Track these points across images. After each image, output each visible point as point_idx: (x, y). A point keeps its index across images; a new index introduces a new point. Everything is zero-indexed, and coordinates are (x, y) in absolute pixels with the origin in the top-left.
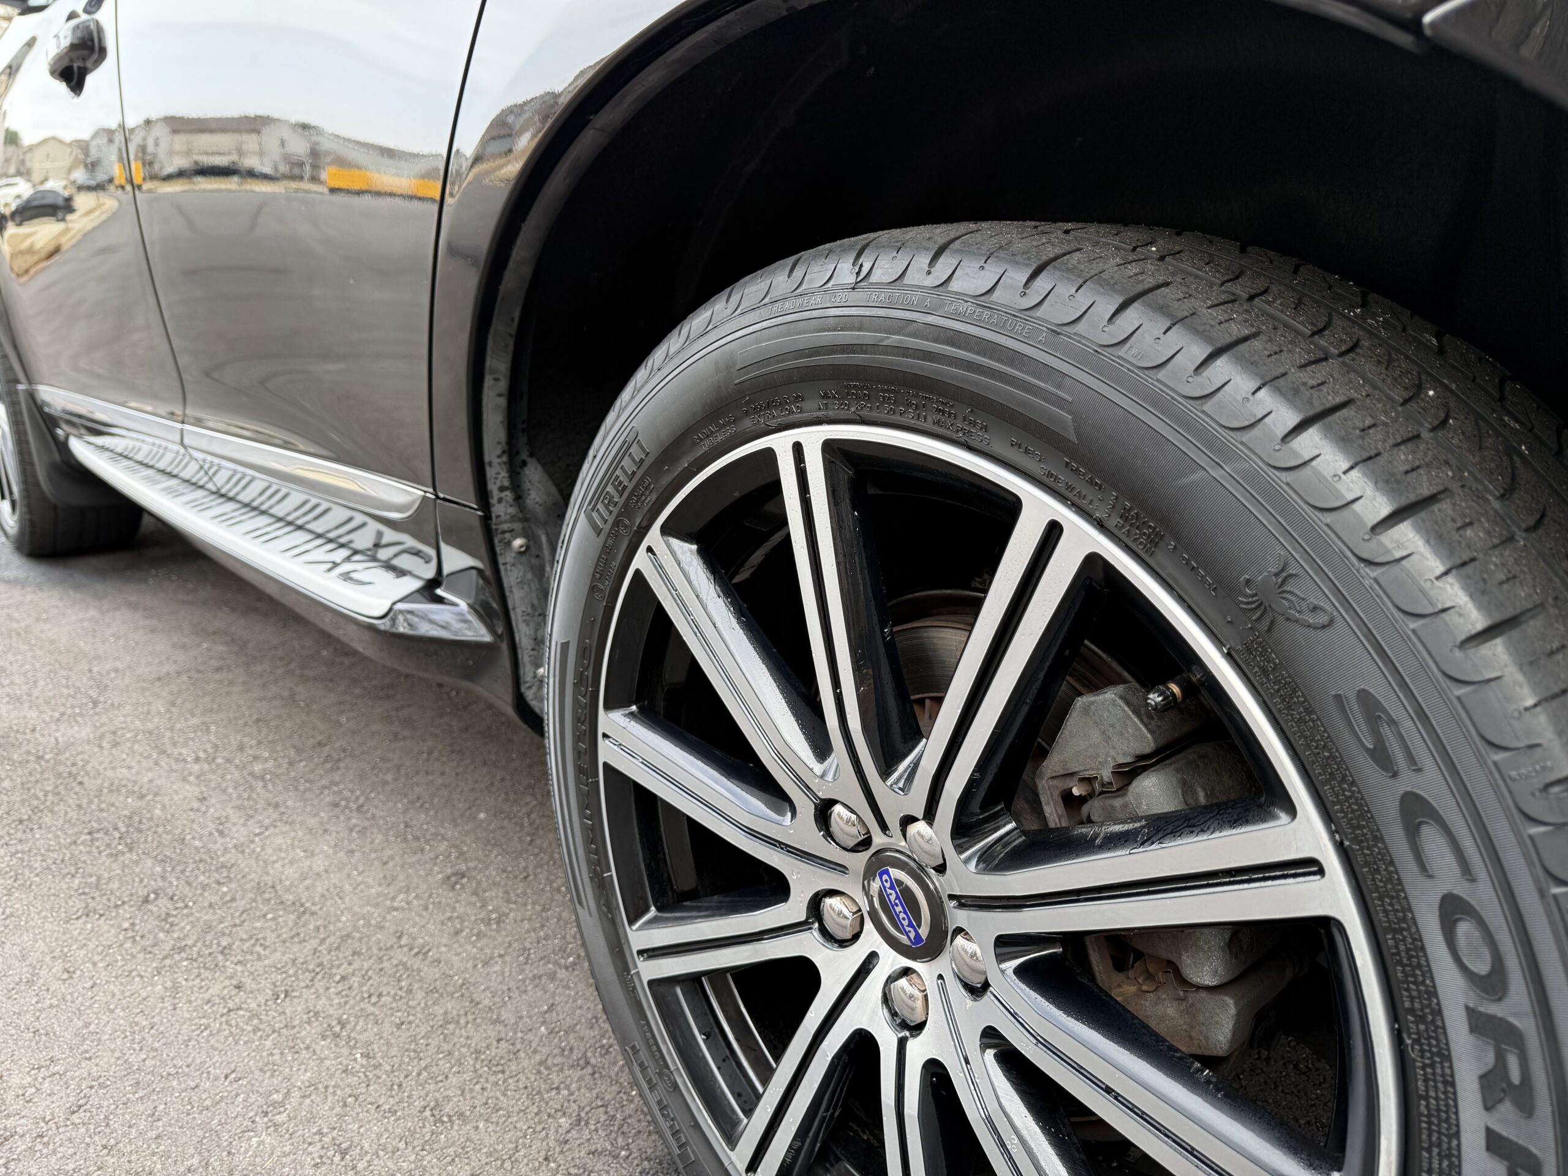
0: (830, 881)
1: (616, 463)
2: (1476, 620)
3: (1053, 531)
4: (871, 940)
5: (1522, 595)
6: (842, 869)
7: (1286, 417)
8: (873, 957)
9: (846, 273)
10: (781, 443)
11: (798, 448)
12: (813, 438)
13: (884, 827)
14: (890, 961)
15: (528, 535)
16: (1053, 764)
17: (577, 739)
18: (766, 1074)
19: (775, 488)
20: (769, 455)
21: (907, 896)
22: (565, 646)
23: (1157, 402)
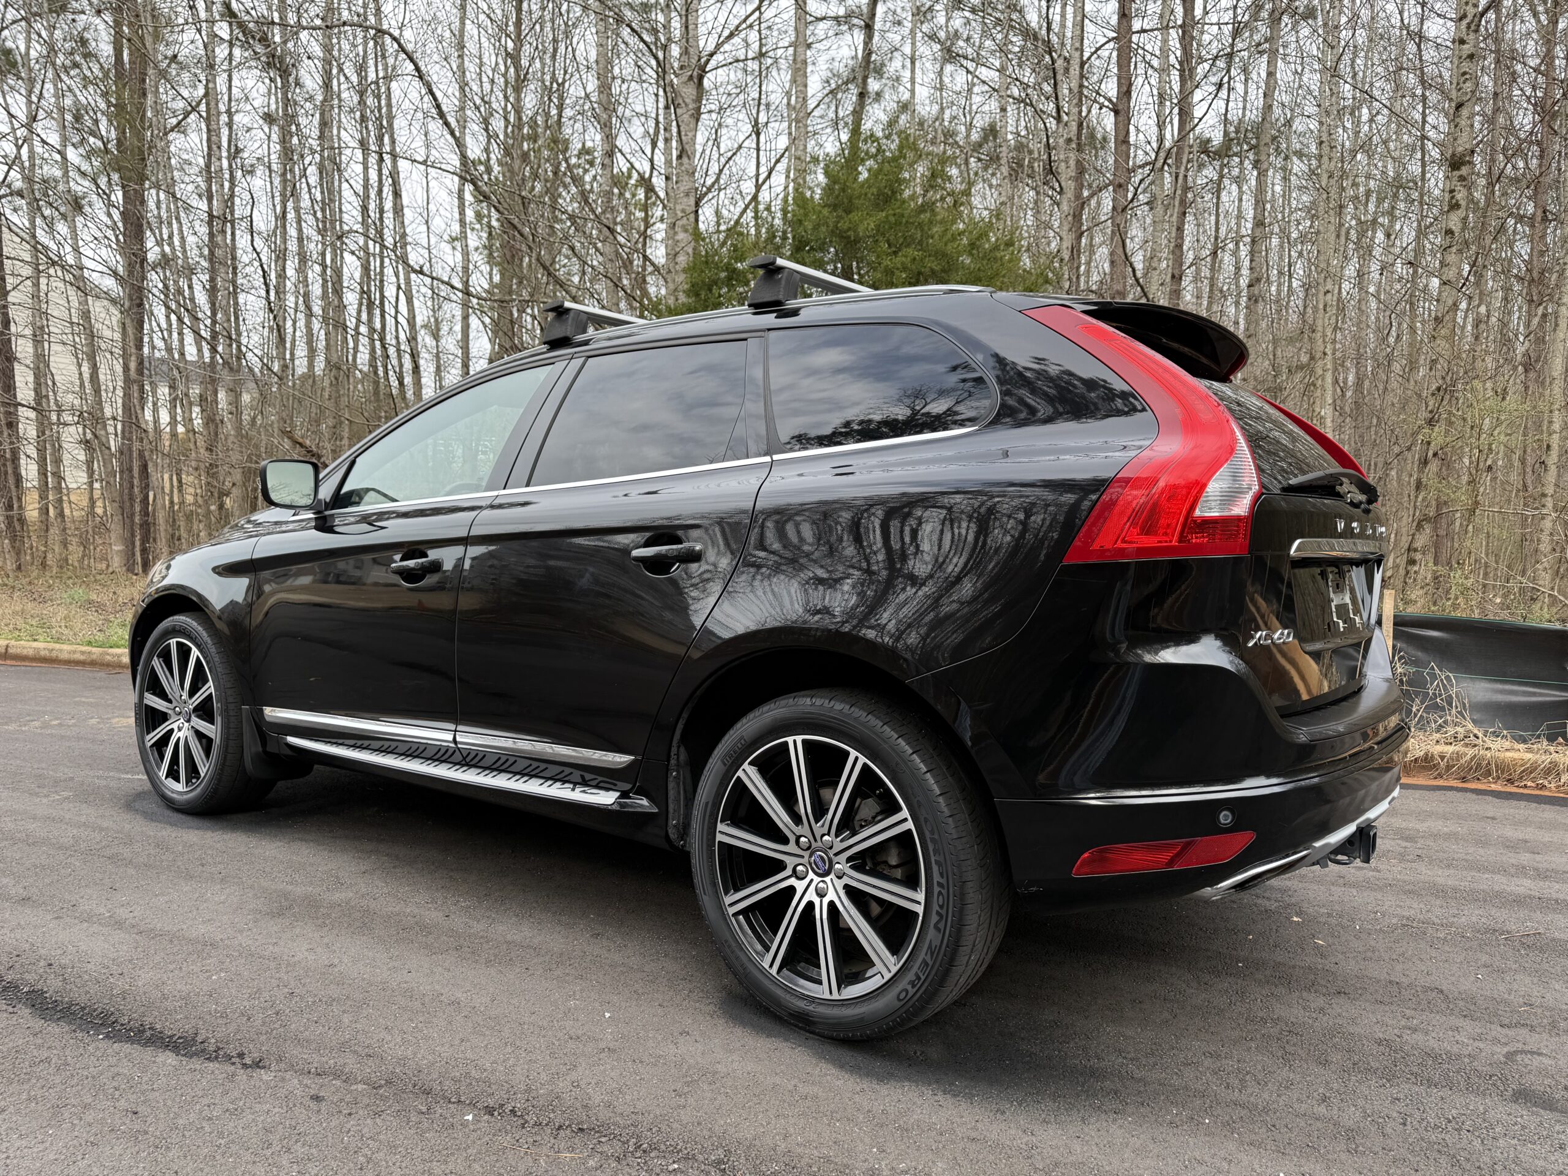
0: (799, 860)
1: (735, 744)
2: (925, 770)
3: (857, 759)
4: (811, 875)
5: (933, 766)
6: (802, 857)
7: (896, 736)
8: (812, 880)
9: (808, 701)
10: (790, 740)
11: (795, 742)
12: (799, 739)
13: (816, 840)
14: (817, 879)
15: (678, 772)
16: (857, 818)
17: (708, 834)
18: (772, 942)
19: (788, 750)
20: (786, 743)
21: (822, 858)
22: (707, 803)
23: (875, 733)
